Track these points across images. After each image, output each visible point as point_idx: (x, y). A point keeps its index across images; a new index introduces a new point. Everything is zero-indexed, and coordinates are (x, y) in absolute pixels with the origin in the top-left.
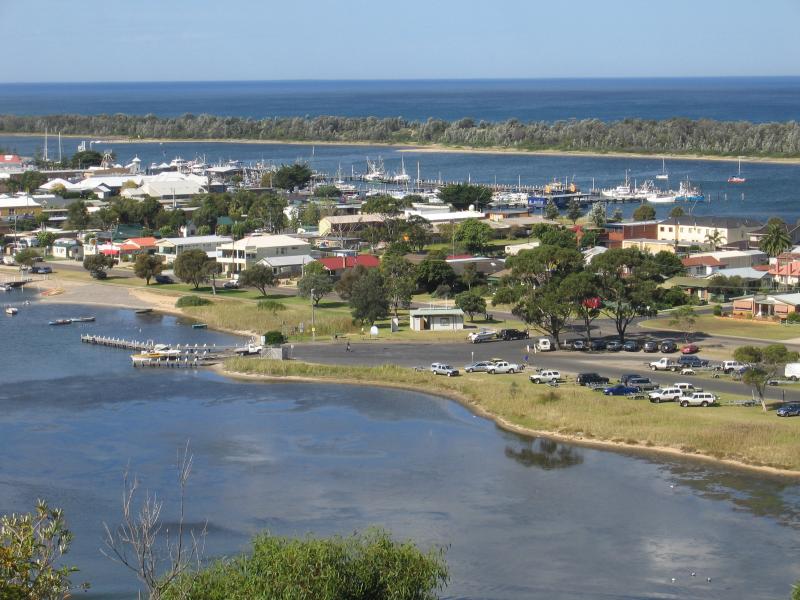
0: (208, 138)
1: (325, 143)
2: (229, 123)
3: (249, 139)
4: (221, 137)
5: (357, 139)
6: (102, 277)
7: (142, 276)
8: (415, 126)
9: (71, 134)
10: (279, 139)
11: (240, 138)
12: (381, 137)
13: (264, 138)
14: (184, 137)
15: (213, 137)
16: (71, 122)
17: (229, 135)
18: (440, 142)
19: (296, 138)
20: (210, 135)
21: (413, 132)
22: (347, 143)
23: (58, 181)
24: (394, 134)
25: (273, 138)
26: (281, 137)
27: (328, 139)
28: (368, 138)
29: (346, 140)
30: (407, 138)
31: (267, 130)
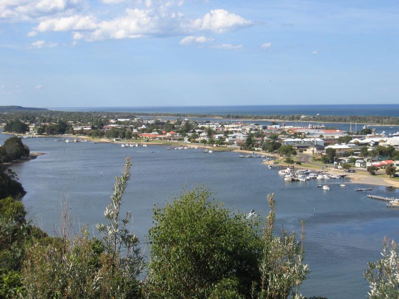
6: (374, 174)
7: (388, 174)
9: (360, 122)
16: (359, 119)
23: (356, 139)
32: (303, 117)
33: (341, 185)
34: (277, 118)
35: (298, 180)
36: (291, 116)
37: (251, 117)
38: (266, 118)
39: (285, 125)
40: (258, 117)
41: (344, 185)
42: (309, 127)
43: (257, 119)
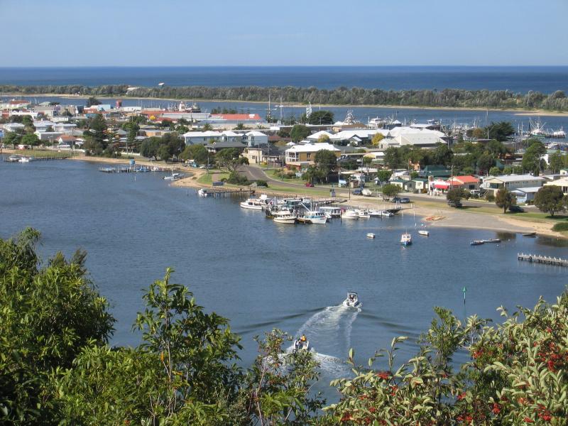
0: (361, 104)
1: (452, 108)
2: (375, 93)
3: (392, 105)
4: (371, 104)
5: (476, 106)
6: (459, 206)
7: (501, 207)
8: (519, 97)
9: (254, 100)
10: (415, 105)
11: (385, 104)
12: (495, 104)
13: (403, 105)
14: (342, 104)
15: (365, 104)
17: (377, 102)
18: (541, 108)
19: (428, 105)
20: (362, 102)
21: (518, 101)
22: (469, 109)
23: (323, 132)
24: (504, 102)
25: (410, 104)
26: (417, 104)
27: (453, 106)
28: (484, 105)
29: (468, 107)
30: (513, 105)
31: (406, 98)
32: (131, 89)
33: (421, 232)
34: (76, 92)
35: (309, 223)
36: (105, 87)
37: (17, 90)
38: (53, 91)
39: (120, 105)
40: (35, 89)
41: (426, 233)
42: (180, 109)
43: (33, 93)
